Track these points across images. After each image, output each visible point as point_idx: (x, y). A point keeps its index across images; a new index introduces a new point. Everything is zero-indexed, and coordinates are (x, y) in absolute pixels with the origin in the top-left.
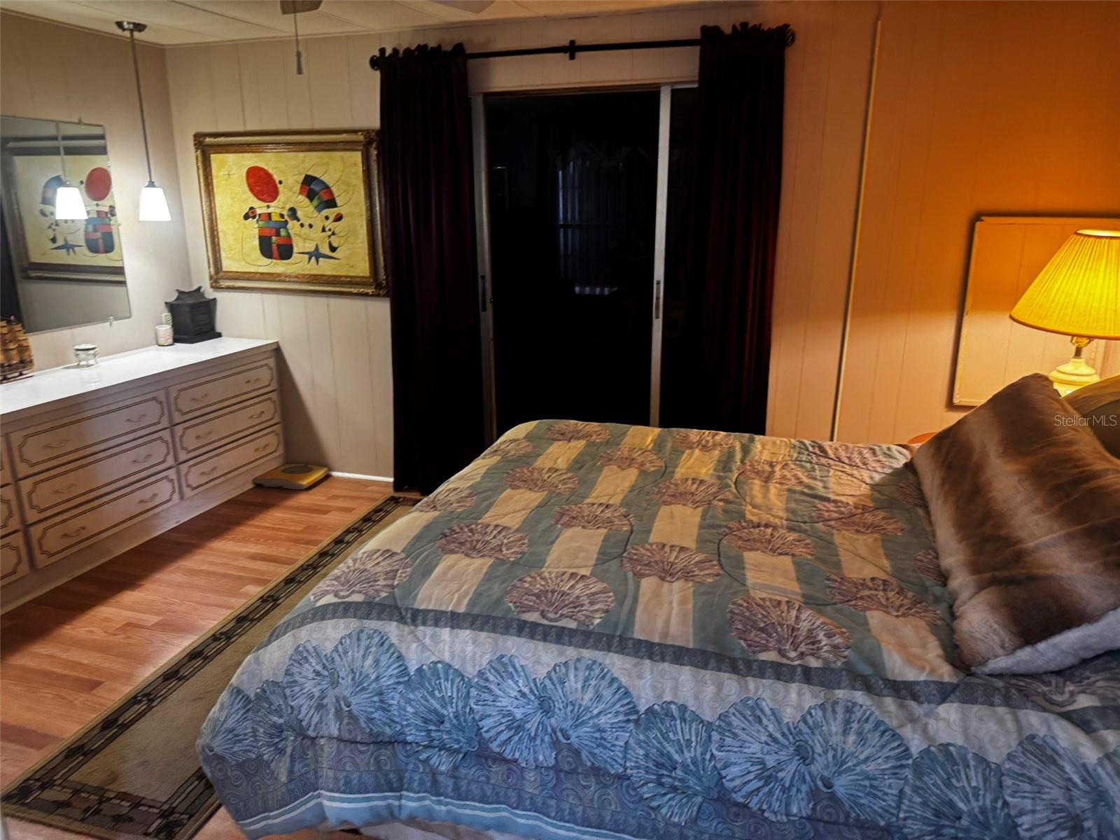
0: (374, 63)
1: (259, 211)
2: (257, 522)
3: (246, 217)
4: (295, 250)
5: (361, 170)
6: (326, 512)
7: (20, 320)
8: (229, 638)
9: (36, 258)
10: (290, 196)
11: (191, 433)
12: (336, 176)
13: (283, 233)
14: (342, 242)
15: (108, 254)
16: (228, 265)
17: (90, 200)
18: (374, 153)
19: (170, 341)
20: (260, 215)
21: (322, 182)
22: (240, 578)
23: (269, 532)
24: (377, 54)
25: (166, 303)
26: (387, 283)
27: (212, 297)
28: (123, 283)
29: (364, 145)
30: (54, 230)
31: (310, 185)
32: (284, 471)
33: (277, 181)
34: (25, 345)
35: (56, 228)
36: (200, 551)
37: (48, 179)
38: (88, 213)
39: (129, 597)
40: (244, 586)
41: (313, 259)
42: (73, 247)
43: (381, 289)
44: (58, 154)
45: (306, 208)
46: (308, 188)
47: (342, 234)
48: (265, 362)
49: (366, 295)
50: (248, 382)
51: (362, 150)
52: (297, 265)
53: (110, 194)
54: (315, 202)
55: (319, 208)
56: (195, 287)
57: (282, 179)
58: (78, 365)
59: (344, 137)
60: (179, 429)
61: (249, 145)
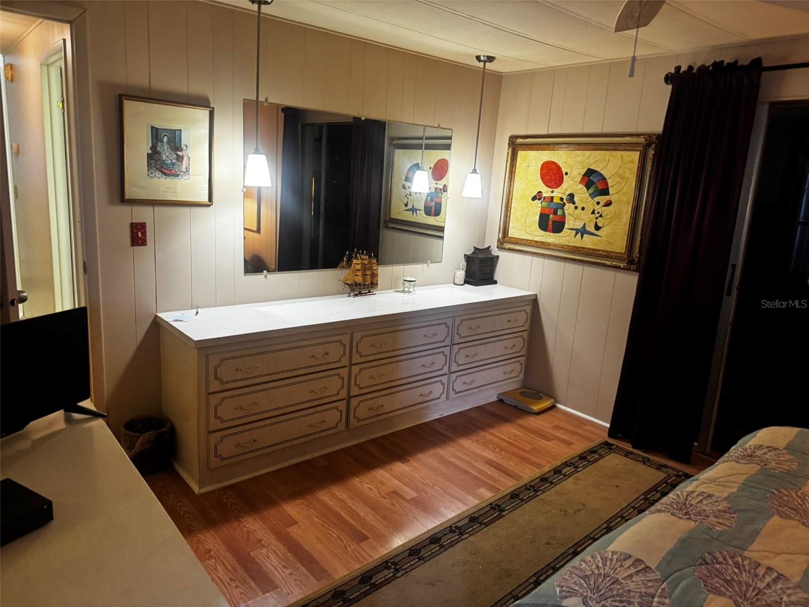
0: (668, 79)
1: (544, 195)
2: (495, 431)
3: (534, 199)
4: (566, 226)
5: (637, 166)
6: (549, 440)
7: (377, 256)
8: (461, 534)
9: (394, 215)
10: (572, 184)
11: (463, 353)
12: (613, 171)
13: (559, 212)
14: (606, 223)
15: (435, 217)
16: (513, 233)
17: (432, 180)
18: (651, 152)
19: (462, 282)
20: (544, 198)
21: (601, 175)
22: (477, 478)
23: (504, 444)
24: (673, 71)
25: (465, 255)
26: (639, 260)
27: (496, 255)
28: (442, 238)
29: (643, 147)
30: (408, 198)
31: (589, 177)
32: (521, 393)
33: (564, 173)
34: (376, 273)
35: (410, 197)
36: (452, 444)
37: (410, 165)
38: (430, 188)
39: (400, 467)
40: (479, 487)
41: (579, 235)
42: (416, 210)
43: (632, 264)
44: (421, 148)
45: (582, 194)
46: (588, 178)
47: (608, 217)
48: (524, 308)
49: (618, 268)
50: (510, 321)
51: (640, 151)
52: (566, 238)
53: (446, 176)
54: (591, 191)
55: (593, 196)
56: (486, 246)
57: (568, 171)
58: (403, 290)
59: (628, 139)
60: (456, 348)
61: (548, 144)
